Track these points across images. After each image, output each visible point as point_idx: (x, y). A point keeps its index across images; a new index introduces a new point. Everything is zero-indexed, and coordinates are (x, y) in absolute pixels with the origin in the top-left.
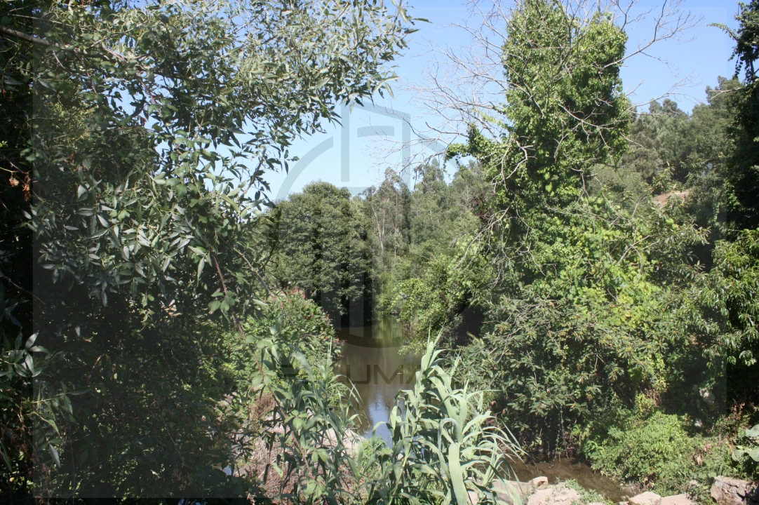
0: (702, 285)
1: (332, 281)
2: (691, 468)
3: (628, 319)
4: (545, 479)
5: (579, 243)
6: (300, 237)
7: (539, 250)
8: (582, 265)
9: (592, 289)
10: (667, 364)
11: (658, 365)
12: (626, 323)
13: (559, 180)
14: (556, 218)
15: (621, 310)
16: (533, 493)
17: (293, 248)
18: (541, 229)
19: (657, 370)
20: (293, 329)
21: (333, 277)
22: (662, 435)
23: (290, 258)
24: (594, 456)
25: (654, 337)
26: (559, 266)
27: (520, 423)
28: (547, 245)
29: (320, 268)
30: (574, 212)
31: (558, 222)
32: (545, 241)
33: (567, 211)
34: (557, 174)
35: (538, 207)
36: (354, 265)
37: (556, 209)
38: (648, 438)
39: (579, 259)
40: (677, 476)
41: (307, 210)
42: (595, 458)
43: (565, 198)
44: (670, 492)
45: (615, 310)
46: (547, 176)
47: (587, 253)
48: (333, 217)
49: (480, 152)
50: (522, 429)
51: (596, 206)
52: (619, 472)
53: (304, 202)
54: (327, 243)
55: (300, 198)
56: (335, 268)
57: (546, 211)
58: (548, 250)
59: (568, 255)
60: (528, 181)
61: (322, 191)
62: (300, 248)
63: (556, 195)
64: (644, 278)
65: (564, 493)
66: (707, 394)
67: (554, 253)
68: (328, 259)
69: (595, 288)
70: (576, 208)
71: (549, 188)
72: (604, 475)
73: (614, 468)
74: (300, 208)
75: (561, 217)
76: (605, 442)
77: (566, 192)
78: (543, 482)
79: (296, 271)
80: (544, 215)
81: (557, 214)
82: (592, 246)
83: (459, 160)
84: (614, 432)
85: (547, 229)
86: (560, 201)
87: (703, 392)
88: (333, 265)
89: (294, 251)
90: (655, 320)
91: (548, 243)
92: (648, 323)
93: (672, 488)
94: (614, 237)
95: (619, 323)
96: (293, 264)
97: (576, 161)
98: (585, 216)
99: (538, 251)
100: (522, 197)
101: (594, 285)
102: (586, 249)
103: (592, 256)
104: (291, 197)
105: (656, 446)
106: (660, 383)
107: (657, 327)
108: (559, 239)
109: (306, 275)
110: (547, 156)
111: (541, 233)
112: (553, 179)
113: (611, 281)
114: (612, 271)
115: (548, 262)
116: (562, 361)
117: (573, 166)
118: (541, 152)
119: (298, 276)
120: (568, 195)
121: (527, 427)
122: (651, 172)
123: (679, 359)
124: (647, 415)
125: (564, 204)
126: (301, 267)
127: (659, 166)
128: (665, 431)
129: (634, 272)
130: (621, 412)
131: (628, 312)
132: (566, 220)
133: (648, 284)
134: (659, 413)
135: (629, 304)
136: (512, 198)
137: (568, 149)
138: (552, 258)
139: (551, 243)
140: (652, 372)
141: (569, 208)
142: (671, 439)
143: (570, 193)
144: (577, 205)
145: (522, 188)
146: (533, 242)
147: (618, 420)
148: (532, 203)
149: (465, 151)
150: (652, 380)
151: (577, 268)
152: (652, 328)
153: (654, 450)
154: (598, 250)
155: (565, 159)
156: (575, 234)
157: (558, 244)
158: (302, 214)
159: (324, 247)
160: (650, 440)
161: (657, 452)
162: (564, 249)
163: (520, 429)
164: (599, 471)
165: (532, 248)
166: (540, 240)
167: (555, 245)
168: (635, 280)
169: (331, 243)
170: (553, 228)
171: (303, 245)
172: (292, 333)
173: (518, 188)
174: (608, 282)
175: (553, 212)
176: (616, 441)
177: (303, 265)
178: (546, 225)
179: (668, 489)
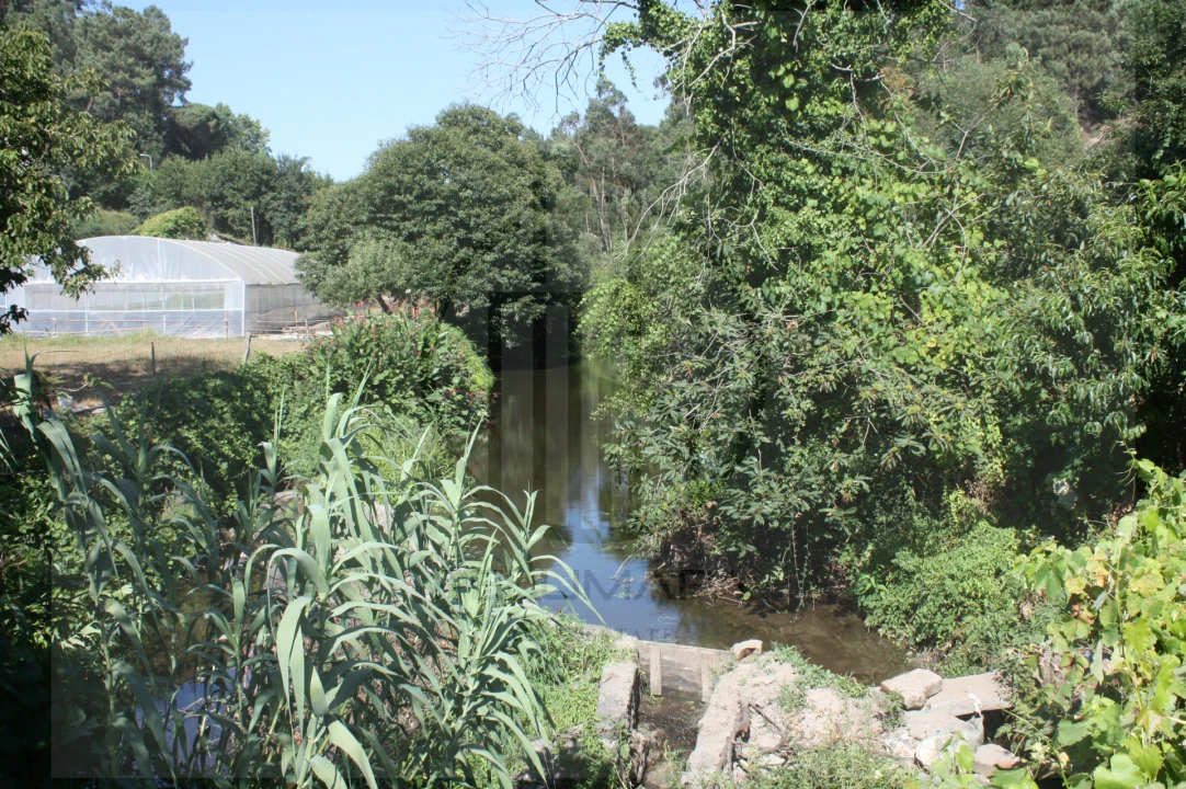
0: (1051, 285)
1: (489, 287)
2: (1013, 625)
3: (934, 351)
4: (757, 644)
5: (849, 209)
6: (427, 208)
7: (774, 222)
8: (852, 251)
9: (870, 295)
10: (1006, 434)
11: (989, 436)
12: (928, 359)
13: (809, 86)
14: (805, 161)
15: (921, 335)
16: (730, 670)
17: (415, 229)
18: (779, 183)
19: (987, 447)
20: (396, 375)
21: (491, 281)
22: (981, 566)
23: (411, 247)
24: (869, 602)
25: (984, 384)
26: (808, 253)
27: (740, 544)
28: (787, 214)
29: (469, 263)
30: (837, 149)
31: (810, 169)
32: (786, 206)
33: (825, 147)
34: (806, 76)
35: (773, 141)
36: (528, 256)
37: (806, 144)
38: (954, 571)
39: (847, 240)
40: (987, 640)
41: (440, 157)
42: (872, 605)
43: (821, 123)
44: (974, 668)
45: (910, 336)
46: (788, 81)
47: (863, 227)
48: (488, 168)
49: (661, 38)
50: (742, 554)
51: (883, 138)
52: (910, 629)
53: (435, 143)
54: (478, 216)
55: (427, 136)
56: (494, 263)
57: (788, 149)
58: (790, 225)
59: (828, 231)
60: (754, 91)
61: (468, 121)
62: (428, 227)
63: (805, 116)
64: (976, 273)
65: (769, 672)
66: (1065, 489)
67: (801, 227)
68: (482, 247)
69: (875, 293)
70: (842, 142)
71: (793, 104)
72: (885, 636)
73: (903, 624)
74: (427, 155)
75: (813, 158)
76: (890, 577)
77: (823, 111)
78: (752, 650)
79: (424, 269)
80: (783, 155)
81: (807, 154)
82: (870, 214)
83: (627, 54)
84: (905, 559)
85: (788, 183)
86: (813, 129)
87: (1058, 487)
88: (490, 257)
89: (420, 234)
90: (989, 354)
91: (791, 209)
92: (973, 358)
93: (979, 662)
94: (916, 198)
95: (912, 359)
96: (418, 257)
97: (841, 51)
98: (861, 157)
99: (771, 225)
100: (743, 121)
101: (874, 288)
102: (860, 220)
103: (869, 233)
104: (412, 134)
105: (967, 586)
106: (993, 469)
107: (992, 365)
108: (812, 202)
109: (441, 276)
110: (783, 40)
111: (780, 189)
112: (797, 86)
113: (906, 279)
114: (908, 259)
115: (790, 244)
116: (797, 429)
117: (834, 61)
118: (773, 33)
119: (427, 279)
120: (827, 116)
121: (752, 548)
122: (1098, 77)
123: (1025, 425)
124: (965, 529)
125: (820, 134)
126: (432, 262)
127: (1115, 66)
128: (988, 557)
129: (958, 263)
130: (919, 522)
131: (933, 338)
132: (825, 166)
133: (984, 286)
134: (983, 524)
135: (943, 324)
136: (724, 125)
137: (826, 27)
138: (796, 236)
139: (796, 209)
140: (977, 448)
141: (828, 142)
142: (998, 573)
143: (831, 111)
144: (844, 136)
145: (743, 105)
146: (764, 206)
147: (915, 536)
148: (760, 133)
149: (636, 34)
150: (978, 465)
151: (842, 255)
152: (982, 369)
153: (963, 594)
154: (881, 220)
155: (819, 47)
156: (841, 191)
157: (808, 210)
158: (431, 165)
159: (472, 223)
160: (959, 574)
161: (969, 596)
162: (820, 221)
163: (736, 553)
164: (874, 629)
165: (762, 217)
166: (777, 203)
167: (801, 213)
168: (959, 278)
169: (485, 217)
170: (799, 180)
171: (434, 221)
172: (394, 381)
173: (737, 105)
174: (900, 281)
175: (798, 150)
176: (910, 574)
177: (436, 258)
178: (786, 175)
179: (971, 663)
